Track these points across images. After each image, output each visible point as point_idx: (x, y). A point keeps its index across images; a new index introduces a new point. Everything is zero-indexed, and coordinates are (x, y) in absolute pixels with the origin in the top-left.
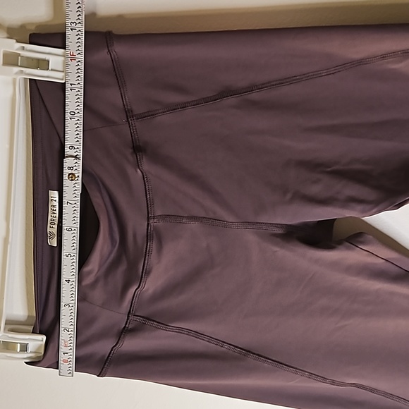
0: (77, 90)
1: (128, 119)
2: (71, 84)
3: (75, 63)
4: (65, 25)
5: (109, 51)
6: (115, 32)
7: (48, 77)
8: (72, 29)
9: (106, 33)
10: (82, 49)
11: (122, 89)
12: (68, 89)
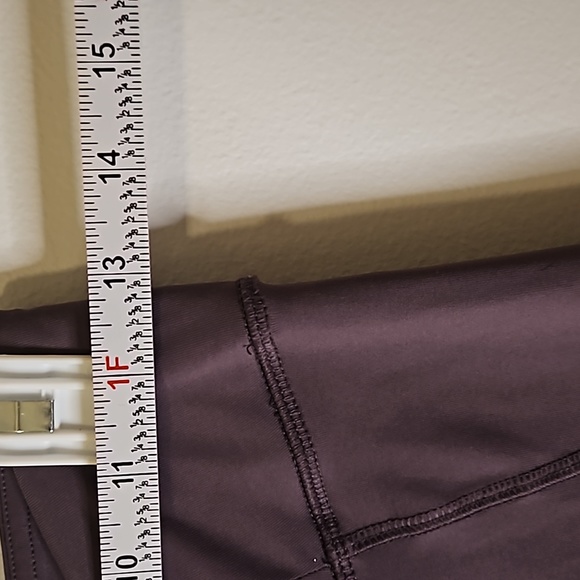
0: (138, 480)
1: (326, 553)
2: (115, 465)
3: (125, 391)
4: (82, 273)
5: (253, 343)
6: (269, 278)
7: (51, 451)
8: (107, 282)
9: (238, 284)
10: (147, 343)
11: (301, 459)
12: (104, 484)
